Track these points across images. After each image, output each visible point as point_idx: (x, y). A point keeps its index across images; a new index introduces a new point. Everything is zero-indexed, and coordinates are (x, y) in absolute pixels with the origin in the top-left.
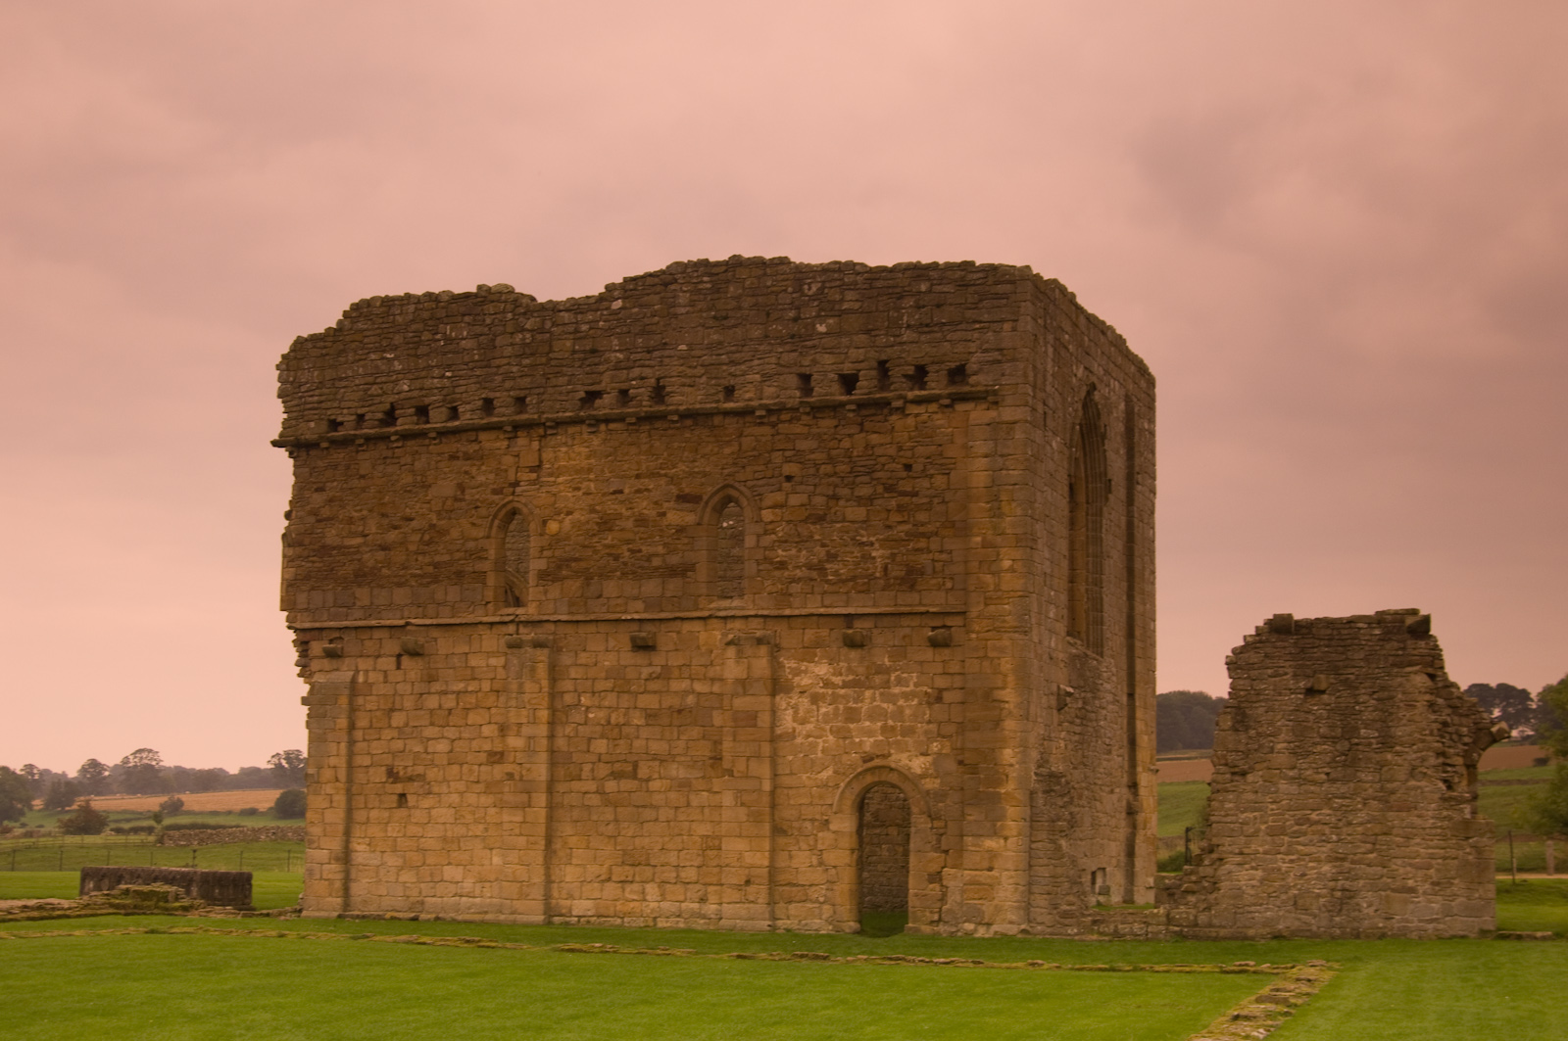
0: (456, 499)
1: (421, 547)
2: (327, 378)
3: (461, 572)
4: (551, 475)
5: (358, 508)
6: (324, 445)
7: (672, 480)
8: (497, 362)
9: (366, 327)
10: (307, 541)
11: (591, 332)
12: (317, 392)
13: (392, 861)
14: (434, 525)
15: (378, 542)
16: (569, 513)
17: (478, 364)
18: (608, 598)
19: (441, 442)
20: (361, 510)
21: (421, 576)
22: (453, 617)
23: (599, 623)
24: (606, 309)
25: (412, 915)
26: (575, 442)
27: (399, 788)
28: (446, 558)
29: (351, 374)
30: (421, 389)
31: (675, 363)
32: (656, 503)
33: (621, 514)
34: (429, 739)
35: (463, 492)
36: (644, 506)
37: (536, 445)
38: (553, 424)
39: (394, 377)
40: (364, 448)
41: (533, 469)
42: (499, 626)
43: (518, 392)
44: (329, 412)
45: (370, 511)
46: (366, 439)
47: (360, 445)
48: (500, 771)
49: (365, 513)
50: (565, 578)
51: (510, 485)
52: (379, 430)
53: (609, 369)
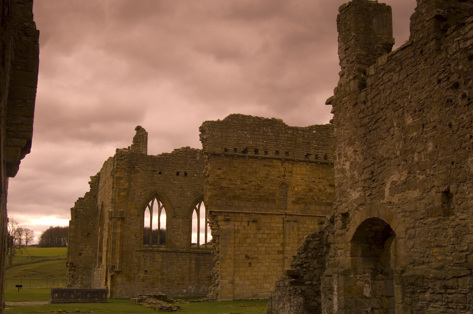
0: (266, 178)
1: (255, 190)
2: (224, 135)
3: (268, 199)
4: (295, 175)
5: (233, 176)
6: (223, 156)
7: (328, 180)
8: (280, 141)
9: (236, 122)
10: (215, 184)
11: (308, 138)
12: (220, 139)
13: (247, 283)
14: (259, 185)
15: (240, 188)
16: (301, 186)
17: (274, 140)
18: (312, 210)
19: (261, 161)
20: (234, 177)
21: (255, 199)
22: (266, 212)
23: (309, 217)
24: (312, 132)
25: (257, 298)
26: (302, 167)
27: (249, 261)
28: (263, 194)
29: (232, 136)
30: (256, 144)
31: (330, 150)
32: (324, 186)
33: (315, 188)
34: (259, 247)
35: (268, 176)
36: (321, 186)
37: (291, 166)
38: (297, 161)
39: (247, 139)
40: (236, 159)
41: (290, 172)
42: (280, 216)
43: (287, 150)
44: (225, 146)
45: (238, 178)
46: (237, 156)
47: (235, 158)
48: (281, 256)
49: (236, 178)
50: (300, 203)
51: (283, 176)
52: (242, 154)
53: (313, 149)
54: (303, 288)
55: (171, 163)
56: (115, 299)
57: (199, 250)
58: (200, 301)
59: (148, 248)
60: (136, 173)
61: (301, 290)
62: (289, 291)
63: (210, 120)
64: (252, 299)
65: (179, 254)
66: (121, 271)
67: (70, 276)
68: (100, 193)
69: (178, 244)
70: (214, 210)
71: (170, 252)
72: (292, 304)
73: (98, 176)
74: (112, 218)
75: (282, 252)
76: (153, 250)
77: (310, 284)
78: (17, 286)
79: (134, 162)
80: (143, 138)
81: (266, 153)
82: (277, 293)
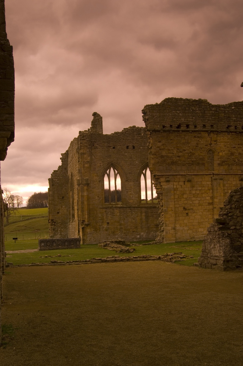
0: (196, 147)
1: (188, 157)
2: (161, 115)
3: (199, 163)
4: (219, 143)
5: (171, 147)
6: (162, 131)
8: (206, 117)
9: (171, 104)
10: (157, 154)
11: (228, 113)
12: (159, 118)
13: (186, 228)
14: (191, 152)
15: (177, 155)
16: (224, 151)
17: (201, 116)
18: (233, 170)
19: (192, 133)
21: (189, 163)
22: (197, 173)
23: (232, 175)
24: (231, 108)
25: (194, 240)
26: (225, 136)
27: (187, 212)
28: (195, 160)
29: (168, 115)
30: (187, 121)
33: (235, 152)
34: (193, 200)
35: (198, 145)
36: (240, 151)
37: (215, 136)
38: (220, 132)
39: (180, 117)
41: (215, 141)
42: (209, 175)
43: (212, 124)
44: (163, 124)
46: (173, 131)
47: (171, 132)
48: (211, 207)
49: (173, 148)
50: (224, 165)
51: (209, 144)
52: (176, 129)
53: (232, 121)
54: (229, 232)
55: (122, 139)
56: (86, 245)
57: (147, 205)
58: (150, 244)
59: (109, 206)
60: (95, 149)
61: (228, 233)
62: (218, 235)
63: (150, 104)
64: (190, 240)
65: (132, 209)
66: (89, 224)
67: (52, 230)
68: (69, 166)
69: (132, 201)
70: (158, 174)
71: (125, 208)
72: (221, 245)
73: (67, 153)
74: (80, 184)
75: (212, 204)
76: (113, 207)
77: (234, 229)
78: (14, 239)
79: (93, 141)
80: (99, 122)
81: (195, 127)
82: (209, 237)
